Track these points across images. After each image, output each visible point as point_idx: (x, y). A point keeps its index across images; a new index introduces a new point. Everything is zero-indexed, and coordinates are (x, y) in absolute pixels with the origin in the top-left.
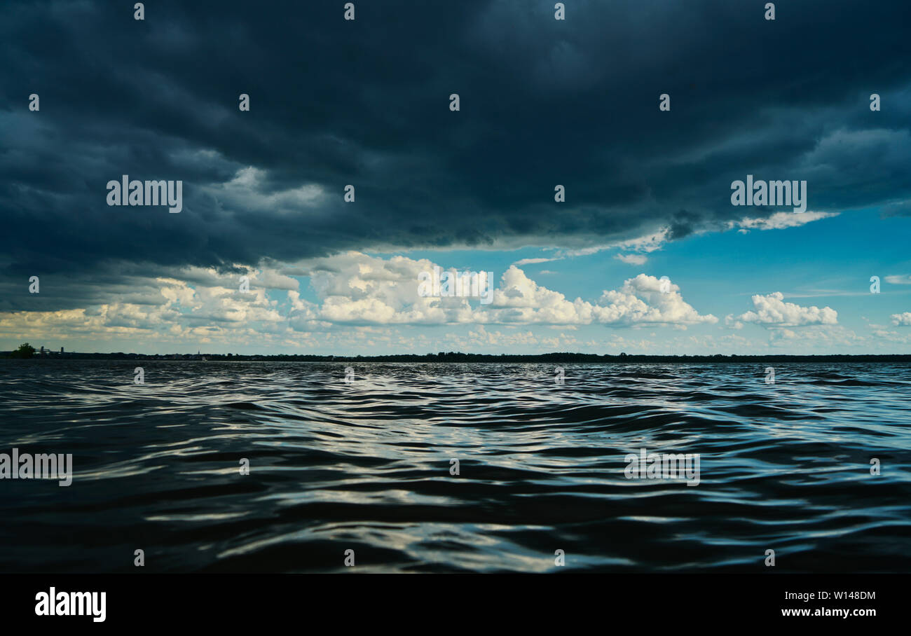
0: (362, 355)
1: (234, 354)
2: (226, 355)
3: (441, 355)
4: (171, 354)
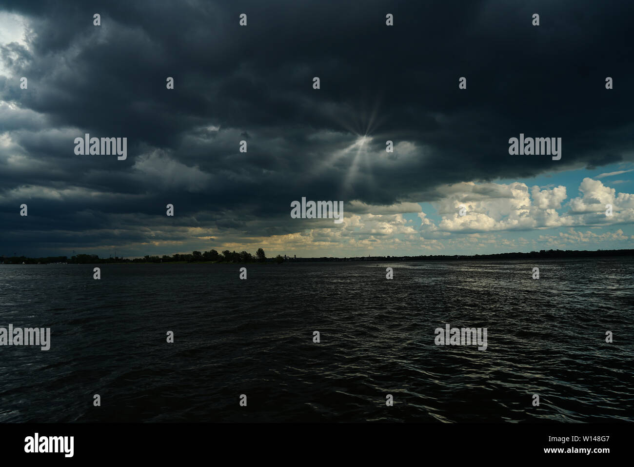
0: (478, 254)
1: (391, 256)
2: (386, 257)
3: (542, 252)
4: (353, 257)
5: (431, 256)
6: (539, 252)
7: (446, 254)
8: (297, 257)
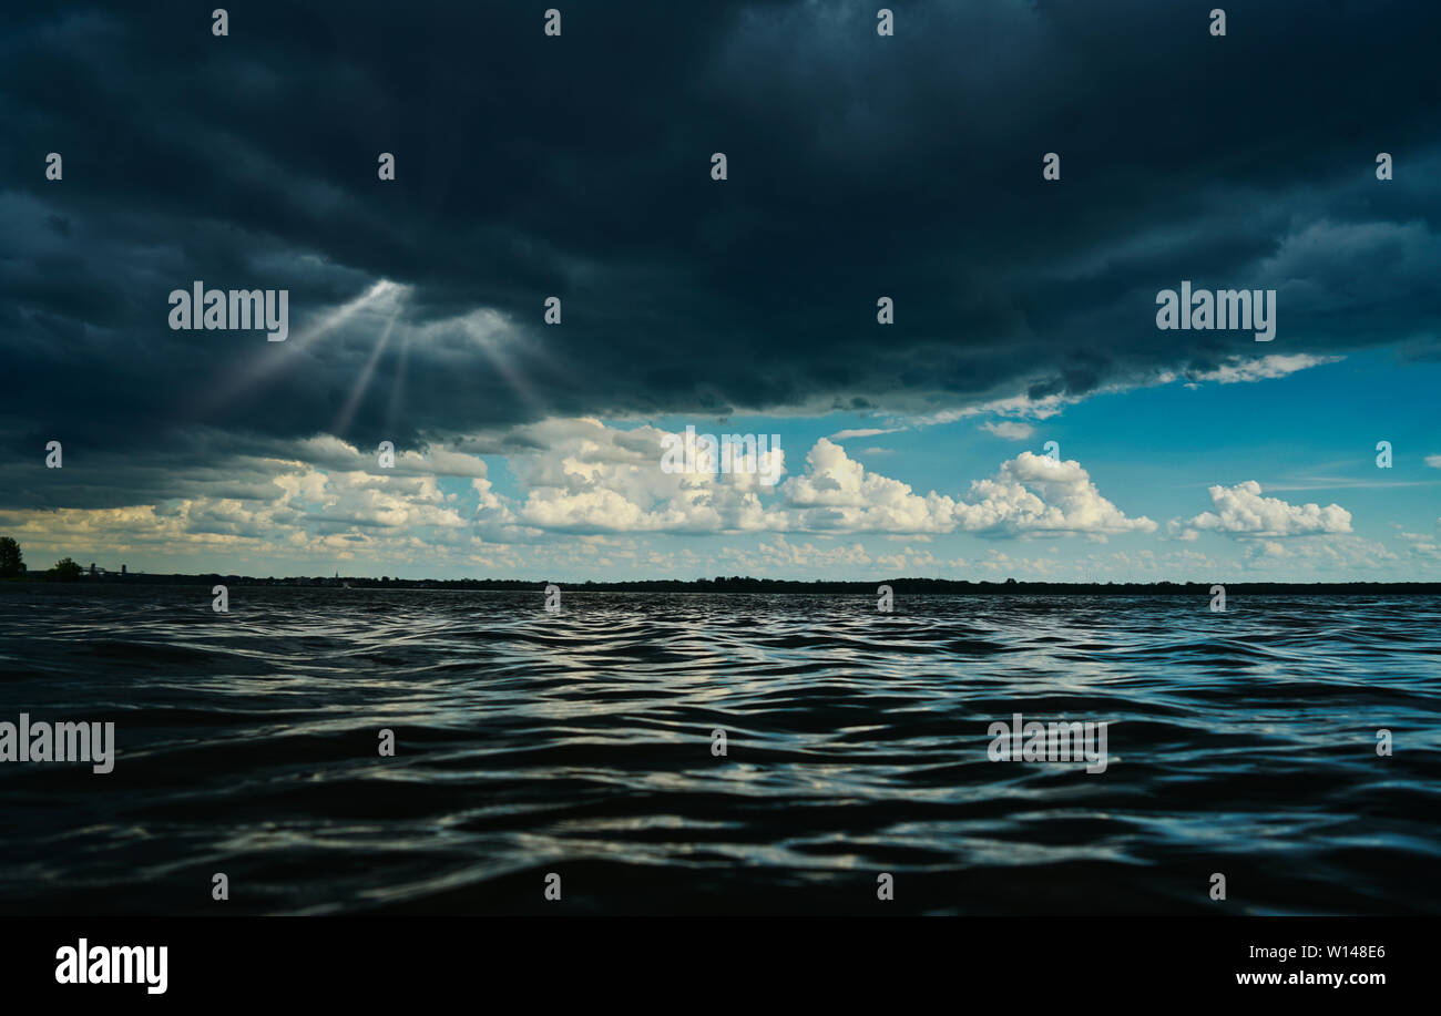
1: (392, 578)
2: (380, 579)
3: (720, 580)
4: (294, 577)
5: (489, 581)
6: (713, 580)
7: (523, 579)
8: (129, 571)
